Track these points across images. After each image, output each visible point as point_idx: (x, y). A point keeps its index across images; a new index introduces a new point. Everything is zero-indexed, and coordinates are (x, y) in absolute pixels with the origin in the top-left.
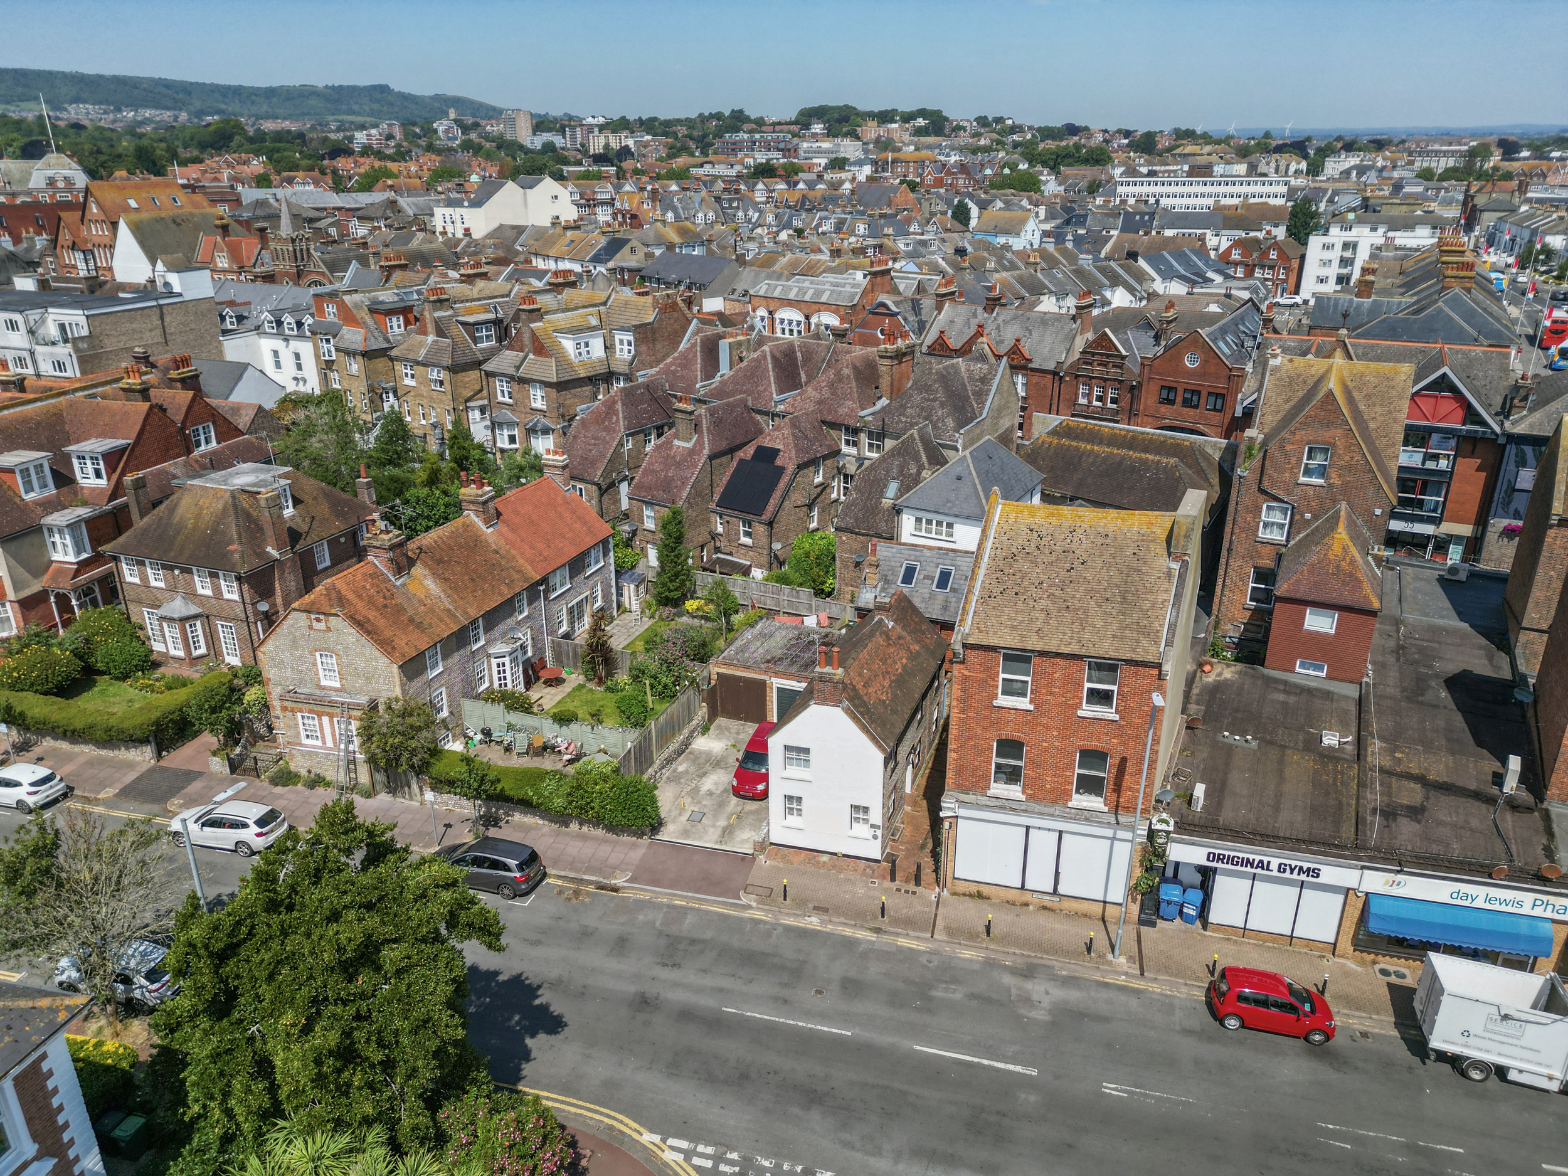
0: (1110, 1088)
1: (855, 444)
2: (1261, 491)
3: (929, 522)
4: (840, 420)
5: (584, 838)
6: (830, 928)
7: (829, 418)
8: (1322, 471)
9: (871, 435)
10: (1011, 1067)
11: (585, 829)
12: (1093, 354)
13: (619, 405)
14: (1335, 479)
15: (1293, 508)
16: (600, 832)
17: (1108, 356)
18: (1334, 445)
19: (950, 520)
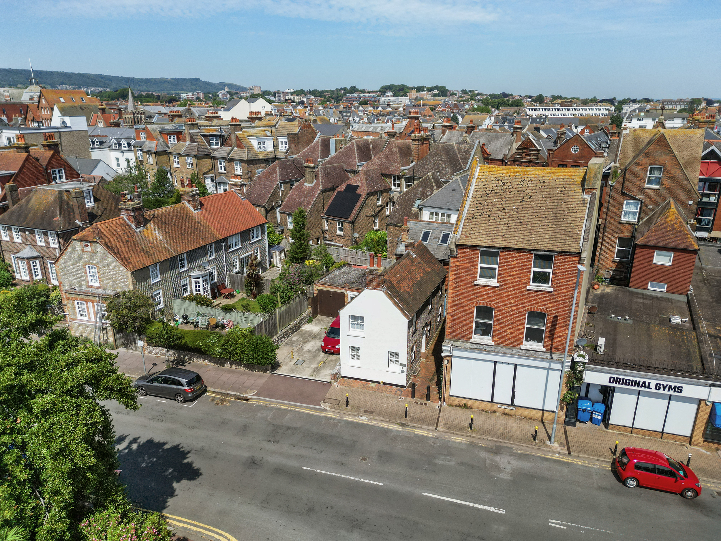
0: (554, 523)
1: (399, 185)
2: (623, 194)
3: (437, 214)
4: (391, 173)
5: (233, 372)
6: (373, 423)
7: (385, 172)
8: (658, 181)
9: (407, 180)
10: (487, 508)
11: (233, 367)
12: (523, 150)
13: (278, 169)
14: (666, 185)
15: (642, 202)
16: (242, 369)
17: (530, 150)
18: (664, 165)
19: (449, 212)
